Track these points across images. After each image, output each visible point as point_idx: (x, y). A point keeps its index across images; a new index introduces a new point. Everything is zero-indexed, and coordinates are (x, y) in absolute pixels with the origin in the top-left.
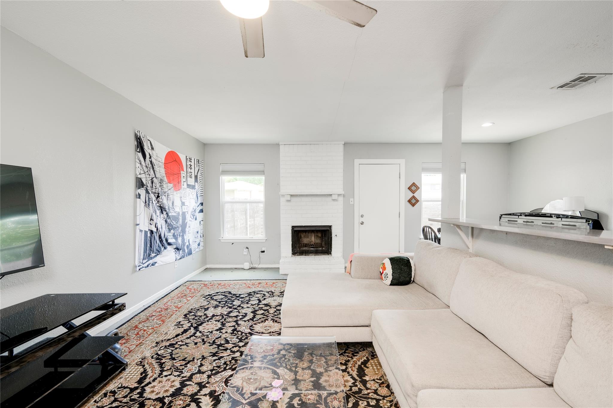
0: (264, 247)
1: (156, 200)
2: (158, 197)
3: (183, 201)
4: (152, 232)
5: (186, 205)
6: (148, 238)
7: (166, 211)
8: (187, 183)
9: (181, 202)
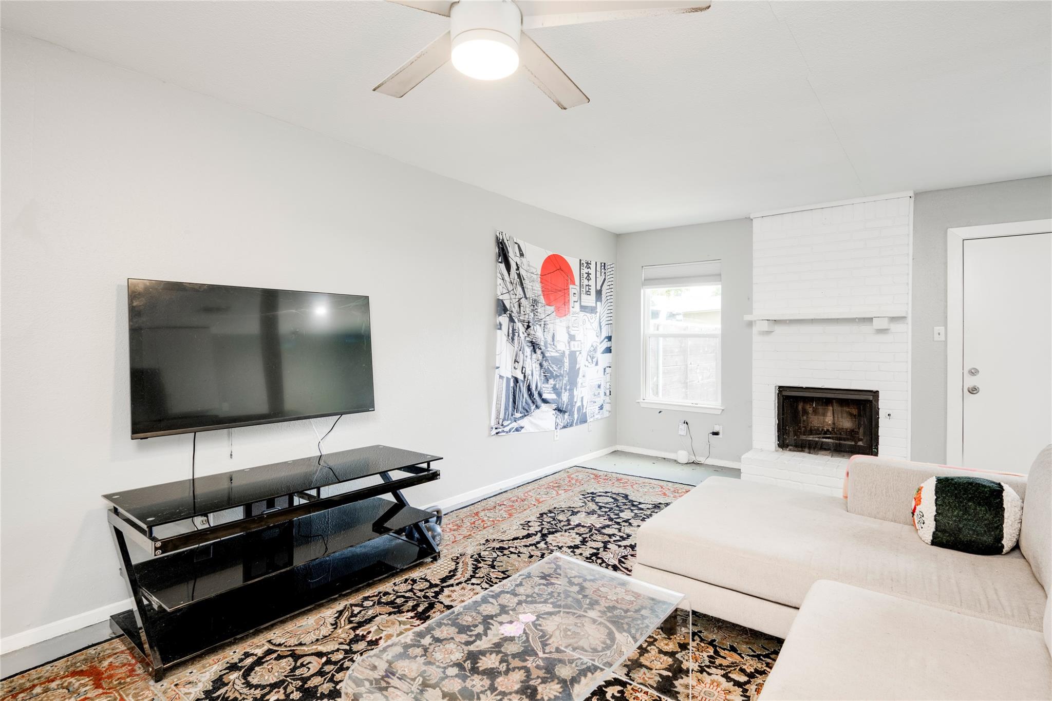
0: (719, 425)
1: (526, 332)
2: (529, 327)
3: (572, 333)
4: (516, 380)
5: (576, 340)
6: (511, 389)
7: (540, 349)
8: (580, 303)
9: (567, 335)
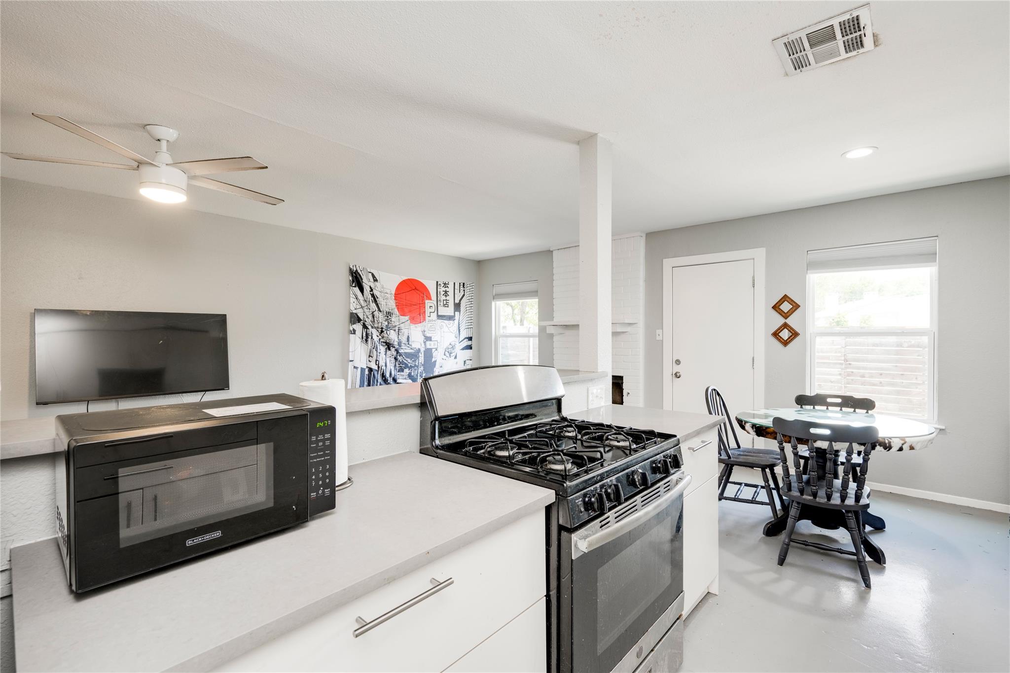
1: (379, 335)
2: (382, 332)
3: (428, 335)
4: (371, 370)
5: (433, 340)
6: (366, 376)
7: (394, 347)
8: (437, 313)
9: (423, 336)
